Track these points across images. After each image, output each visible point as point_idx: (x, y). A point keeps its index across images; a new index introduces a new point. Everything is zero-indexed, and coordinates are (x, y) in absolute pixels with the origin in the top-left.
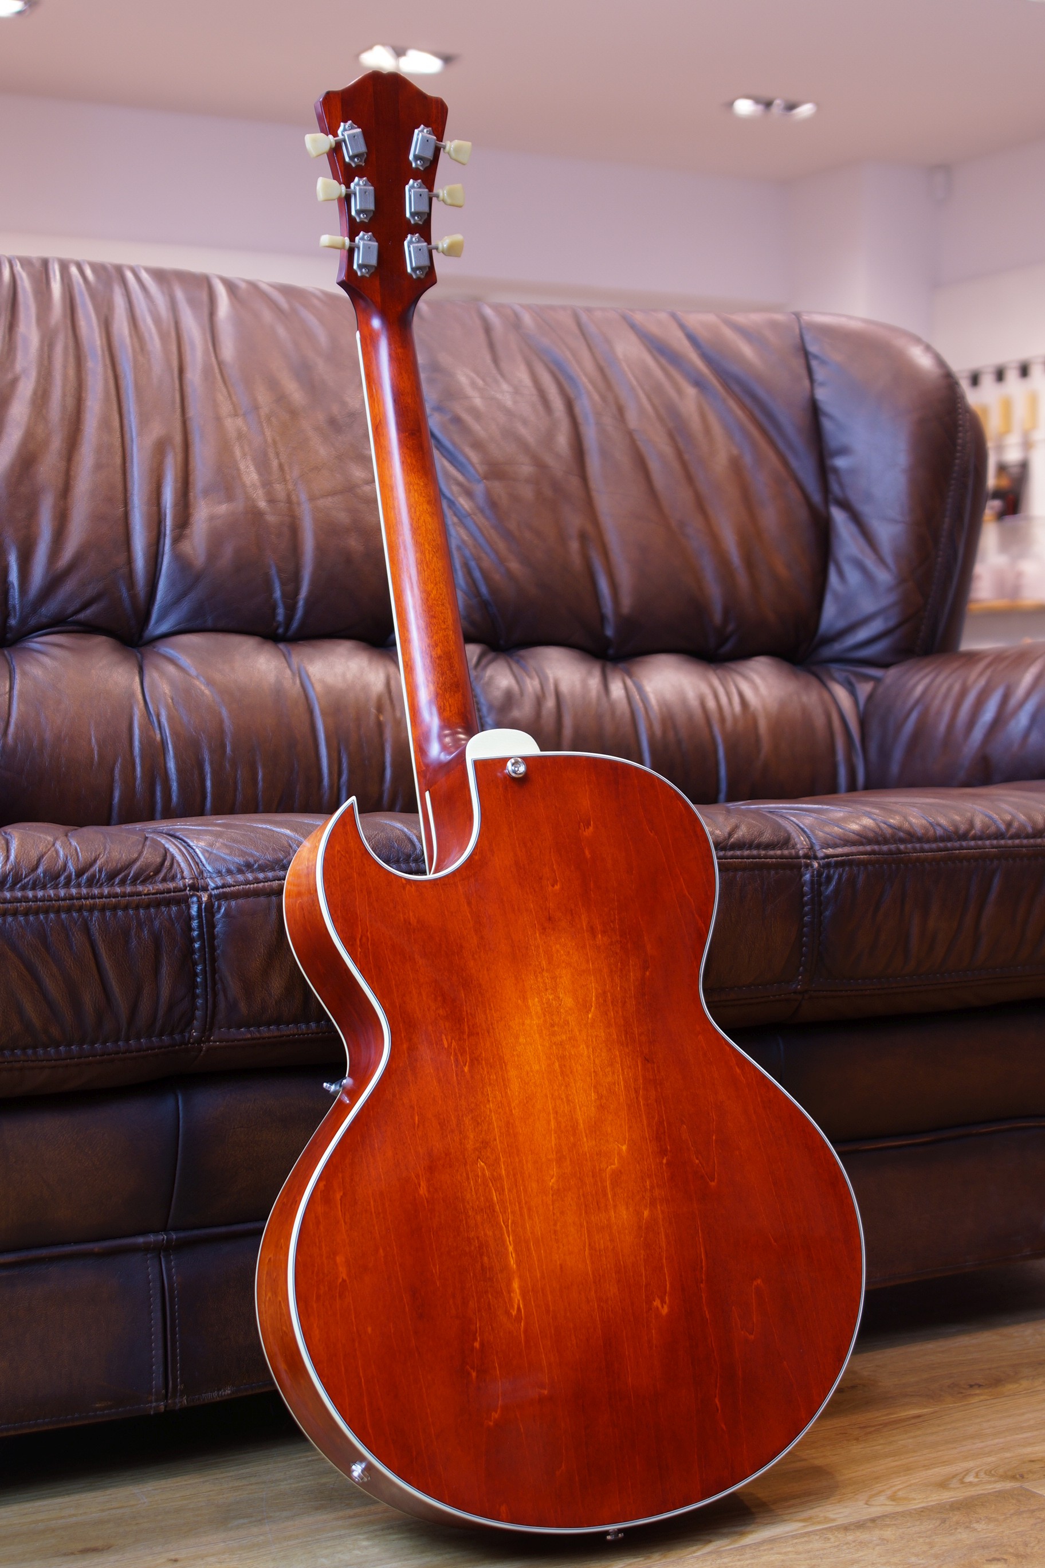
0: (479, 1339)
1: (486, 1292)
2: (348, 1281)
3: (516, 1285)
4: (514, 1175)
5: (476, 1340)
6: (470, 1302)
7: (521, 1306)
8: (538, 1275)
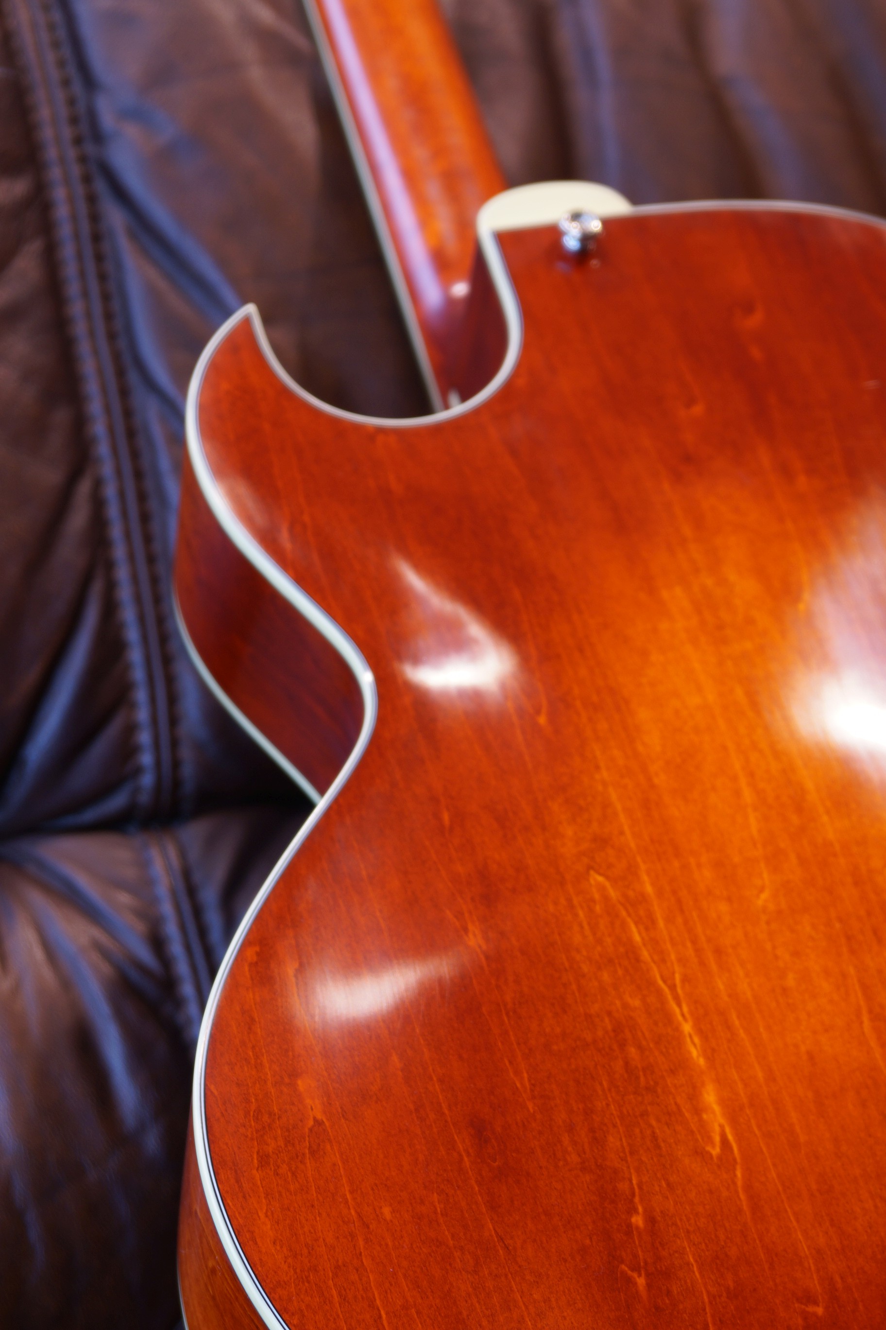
0: (640, 1209)
1: (644, 1114)
2: (327, 1124)
3: (710, 1097)
4: (674, 892)
5: (636, 1211)
6: (611, 1139)
7: (730, 1137)
8: (760, 1075)
